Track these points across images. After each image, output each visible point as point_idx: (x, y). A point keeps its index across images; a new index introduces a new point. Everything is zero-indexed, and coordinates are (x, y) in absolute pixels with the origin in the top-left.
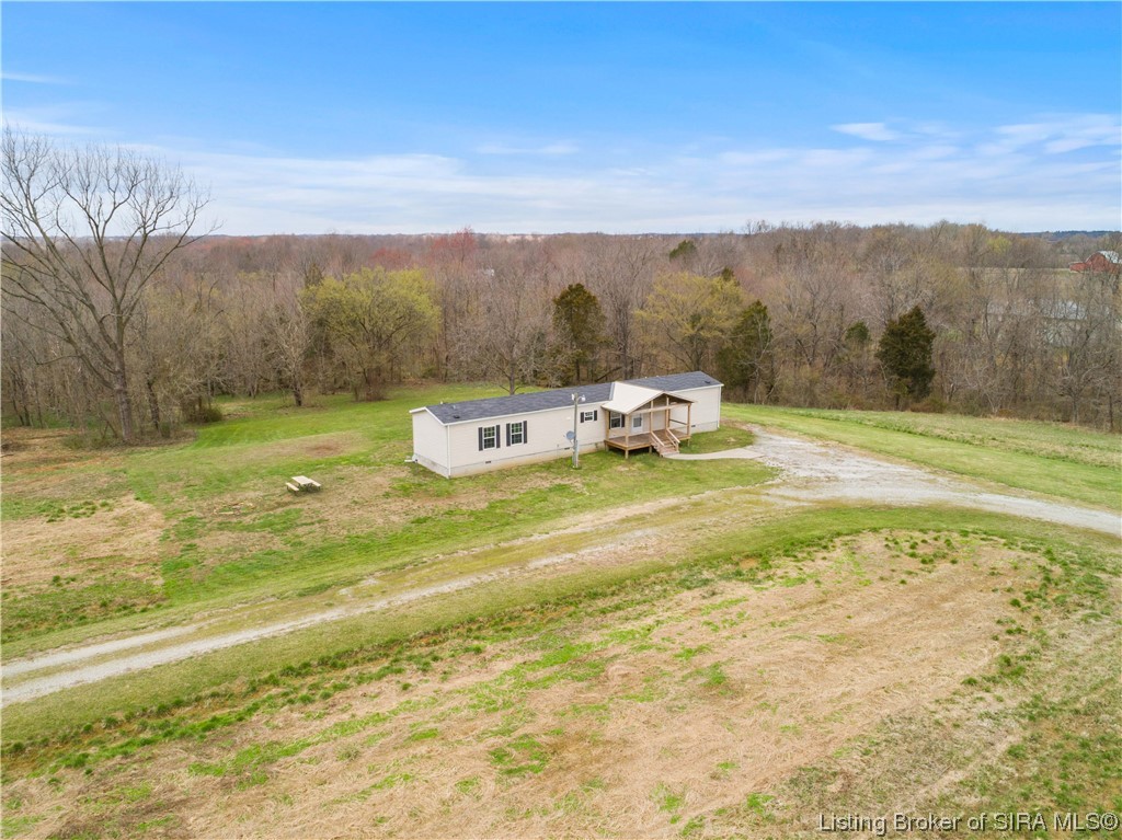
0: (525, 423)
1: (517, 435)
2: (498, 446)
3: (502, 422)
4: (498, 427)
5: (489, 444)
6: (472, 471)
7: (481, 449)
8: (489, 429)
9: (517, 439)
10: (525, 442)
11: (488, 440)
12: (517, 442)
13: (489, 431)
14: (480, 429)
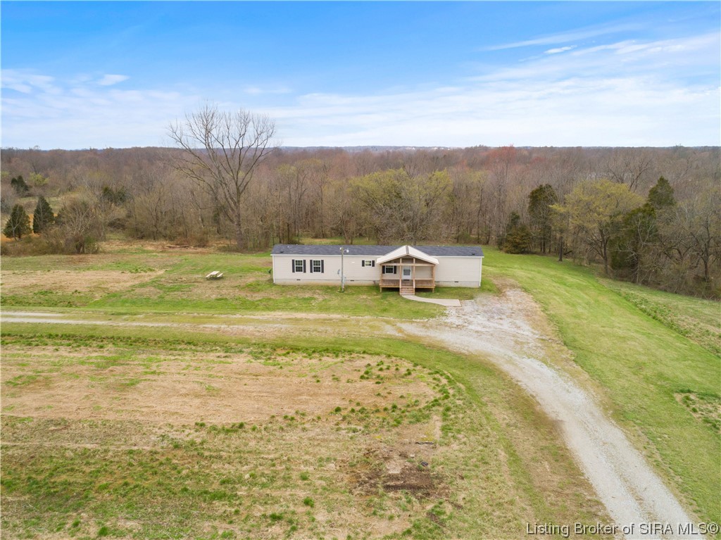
0: (322, 261)
1: (318, 267)
2: (305, 272)
3: (308, 258)
4: (305, 261)
5: (299, 269)
6: (288, 282)
7: (293, 271)
8: (299, 261)
9: (317, 270)
10: (323, 272)
11: (298, 267)
12: (317, 271)
13: (299, 262)
14: (293, 261)
